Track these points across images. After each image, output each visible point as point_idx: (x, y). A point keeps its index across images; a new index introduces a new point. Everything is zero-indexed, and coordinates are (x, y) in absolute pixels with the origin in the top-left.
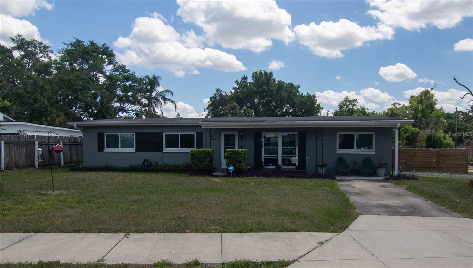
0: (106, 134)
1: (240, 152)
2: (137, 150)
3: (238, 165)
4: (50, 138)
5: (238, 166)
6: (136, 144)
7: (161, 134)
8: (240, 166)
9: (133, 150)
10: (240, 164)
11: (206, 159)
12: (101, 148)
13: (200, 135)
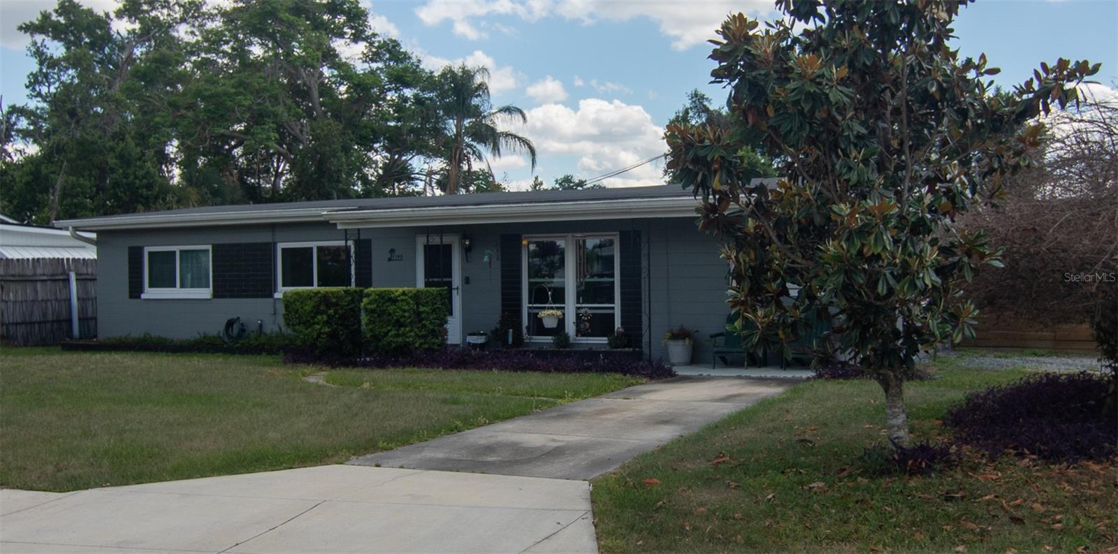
0: (147, 250)
1: (399, 296)
2: (216, 295)
3: (393, 333)
4: (36, 264)
5: (391, 336)
6: (214, 277)
7: (271, 247)
8: (398, 335)
9: (206, 293)
10: (398, 330)
11: (319, 317)
12: (135, 290)
13: (364, 247)
